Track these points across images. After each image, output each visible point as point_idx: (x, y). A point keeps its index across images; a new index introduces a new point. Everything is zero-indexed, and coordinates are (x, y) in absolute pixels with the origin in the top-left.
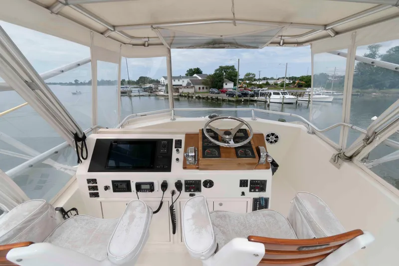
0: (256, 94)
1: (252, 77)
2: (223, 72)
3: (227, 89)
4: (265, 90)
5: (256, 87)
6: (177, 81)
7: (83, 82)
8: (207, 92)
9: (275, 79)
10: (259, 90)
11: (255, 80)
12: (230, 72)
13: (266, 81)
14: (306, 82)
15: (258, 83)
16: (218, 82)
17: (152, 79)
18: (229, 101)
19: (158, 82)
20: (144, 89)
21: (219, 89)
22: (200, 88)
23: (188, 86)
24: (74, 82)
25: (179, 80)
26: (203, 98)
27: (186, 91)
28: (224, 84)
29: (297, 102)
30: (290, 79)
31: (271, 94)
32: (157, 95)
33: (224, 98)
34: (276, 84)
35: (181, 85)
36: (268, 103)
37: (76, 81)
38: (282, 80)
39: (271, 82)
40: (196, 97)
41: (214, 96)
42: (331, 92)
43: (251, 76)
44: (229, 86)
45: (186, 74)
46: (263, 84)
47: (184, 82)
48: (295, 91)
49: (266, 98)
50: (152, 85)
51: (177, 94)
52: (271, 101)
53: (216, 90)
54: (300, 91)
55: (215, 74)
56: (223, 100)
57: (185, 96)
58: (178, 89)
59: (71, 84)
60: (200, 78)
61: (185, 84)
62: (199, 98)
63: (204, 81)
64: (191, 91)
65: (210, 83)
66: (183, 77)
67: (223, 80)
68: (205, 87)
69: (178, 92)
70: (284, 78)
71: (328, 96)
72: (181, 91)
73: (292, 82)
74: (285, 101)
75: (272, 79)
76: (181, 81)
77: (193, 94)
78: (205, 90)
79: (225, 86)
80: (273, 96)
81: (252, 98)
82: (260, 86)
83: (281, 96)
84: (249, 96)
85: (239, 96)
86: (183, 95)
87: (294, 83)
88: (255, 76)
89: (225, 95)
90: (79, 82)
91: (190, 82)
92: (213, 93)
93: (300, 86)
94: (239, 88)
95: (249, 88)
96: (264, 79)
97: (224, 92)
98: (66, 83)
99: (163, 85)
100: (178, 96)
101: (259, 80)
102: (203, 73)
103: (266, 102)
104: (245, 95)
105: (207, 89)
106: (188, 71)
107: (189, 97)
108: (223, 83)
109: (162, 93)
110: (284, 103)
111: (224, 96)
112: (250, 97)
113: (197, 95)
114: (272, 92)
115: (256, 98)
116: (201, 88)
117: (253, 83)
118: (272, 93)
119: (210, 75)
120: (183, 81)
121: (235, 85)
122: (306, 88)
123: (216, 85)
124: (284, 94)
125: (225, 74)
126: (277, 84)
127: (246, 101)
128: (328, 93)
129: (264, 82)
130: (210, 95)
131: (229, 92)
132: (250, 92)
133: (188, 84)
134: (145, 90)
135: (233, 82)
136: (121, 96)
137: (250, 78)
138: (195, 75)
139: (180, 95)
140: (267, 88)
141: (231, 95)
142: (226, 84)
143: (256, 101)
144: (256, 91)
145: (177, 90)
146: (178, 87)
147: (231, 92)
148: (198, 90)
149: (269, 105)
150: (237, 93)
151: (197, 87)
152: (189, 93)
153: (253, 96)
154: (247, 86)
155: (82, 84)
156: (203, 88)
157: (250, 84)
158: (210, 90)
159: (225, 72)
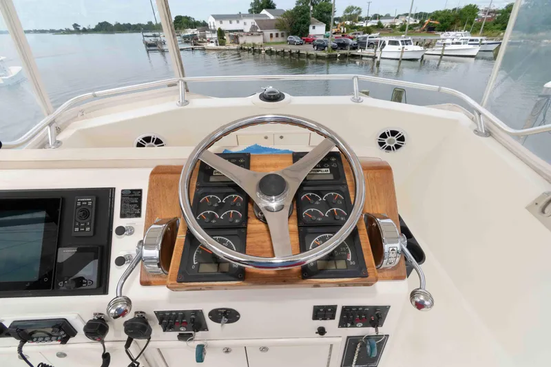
0: (362, 45)
1: (356, 15)
2: (309, 4)
3: (314, 36)
4: (375, 36)
5: (361, 32)
6: (234, 22)
7: (87, 28)
8: (283, 43)
9: (392, 18)
10: (365, 38)
11: (360, 19)
12: (320, 6)
13: (377, 21)
14: (442, 22)
15: (364, 25)
16: (300, 23)
17: (196, 20)
18: (318, 57)
19: (204, 26)
20: (185, 37)
21: (301, 36)
22: (271, 35)
23: (253, 32)
24: (73, 29)
25: (238, 22)
26: (277, 53)
27: (249, 40)
28: (311, 28)
29: (422, 57)
30: (417, 16)
31: (384, 45)
32: (204, 49)
33: (310, 53)
34: (393, 26)
35: (242, 31)
36: (378, 59)
37: (75, 25)
38: (403, 19)
39: (386, 23)
40: (266, 52)
41: (294, 49)
42: (479, 38)
43: (355, 12)
44: (318, 30)
45: (249, 10)
46: (372, 26)
47: (247, 24)
48: (421, 38)
49: (375, 51)
50: (195, 31)
51: (235, 47)
52: (383, 56)
53: (297, 39)
54: (429, 37)
55: (296, 9)
56: (308, 56)
57: (249, 50)
58: (237, 37)
59: (68, 32)
60: (272, 17)
61: (247, 29)
62: (270, 52)
63: (278, 22)
64: (258, 40)
65: (288, 25)
66: (245, 16)
67: (309, 19)
68: (280, 33)
69: (238, 43)
70: (407, 15)
71: (471, 46)
72: (241, 40)
73: (418, 22)
74: (406, 56)
75: (388, 17)
76: (241, 22)
77: (261, 46)
78: (280, 39)
79: (312, 32)
80: (388, 48)
81: (354, 52)
82: (368, 30)
83: (401, 46)
84: (349, 47)
85: (334, 49)
86: (246, 47)
87: (422, 23)
88: (360, 13)
89: (311, 46)
90: (81, 28)
91: (256, 24)
92: (292, 43)
93: (431, 29)
94: (334, 34)
95: (350, 35)
96: (376, 17)
97: (309, 41)
98: (61, 30)
99: (214, 32)
100: (237, 49)
101: (368, 18)
102: (277, 7)
103: (374, 58)
104: (342, 46)
105: (282, 36)
106: (252, 4)
107: (254, 50)
108: (308, 26)
109: (213, 45)
110: (403, 59)
111: (308, 49)
112: (351, 49)
113: (267, 48)
114: (386, 39)
115: (359, 51)
116: (274, 36)
117: (357, 25)
118: (387, 42)
119: (288, 11)
120: (245, 24)
121: (328, 29)
122: (440, 33)
123: (298, 29)
124: (406, 43)
125: (312, 8)
126: (395, 26)
127: (344, 56)
128: (472, 40)
129: (375, 22)
130: (288, 48)
131: (318, 41)
132: (351, 42)
133: (253, 28)
134: (187, 39)
135: (325, 22)
136: (148, 51)
137: (353, 15)
138: (264, 12)
139: (241, 48)
140: (377, 34)
141: (321, 47)
142: (314, 28)
143: (360, 57)
144: (361, 40)
145: (235, 39)
146: (237, 34)
147: (321, 41)
148: (269, 39)
149: (378, 64)
150: (331, 43)
151: (267, 33)
152: (254, 44)
153: (354, 48)
154: (347, 30)
155: (85, 31)
156: (277, 35)
157: (352, 27)
158: (288, 39)
159: (312, 4)
